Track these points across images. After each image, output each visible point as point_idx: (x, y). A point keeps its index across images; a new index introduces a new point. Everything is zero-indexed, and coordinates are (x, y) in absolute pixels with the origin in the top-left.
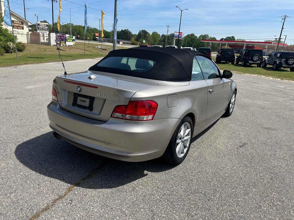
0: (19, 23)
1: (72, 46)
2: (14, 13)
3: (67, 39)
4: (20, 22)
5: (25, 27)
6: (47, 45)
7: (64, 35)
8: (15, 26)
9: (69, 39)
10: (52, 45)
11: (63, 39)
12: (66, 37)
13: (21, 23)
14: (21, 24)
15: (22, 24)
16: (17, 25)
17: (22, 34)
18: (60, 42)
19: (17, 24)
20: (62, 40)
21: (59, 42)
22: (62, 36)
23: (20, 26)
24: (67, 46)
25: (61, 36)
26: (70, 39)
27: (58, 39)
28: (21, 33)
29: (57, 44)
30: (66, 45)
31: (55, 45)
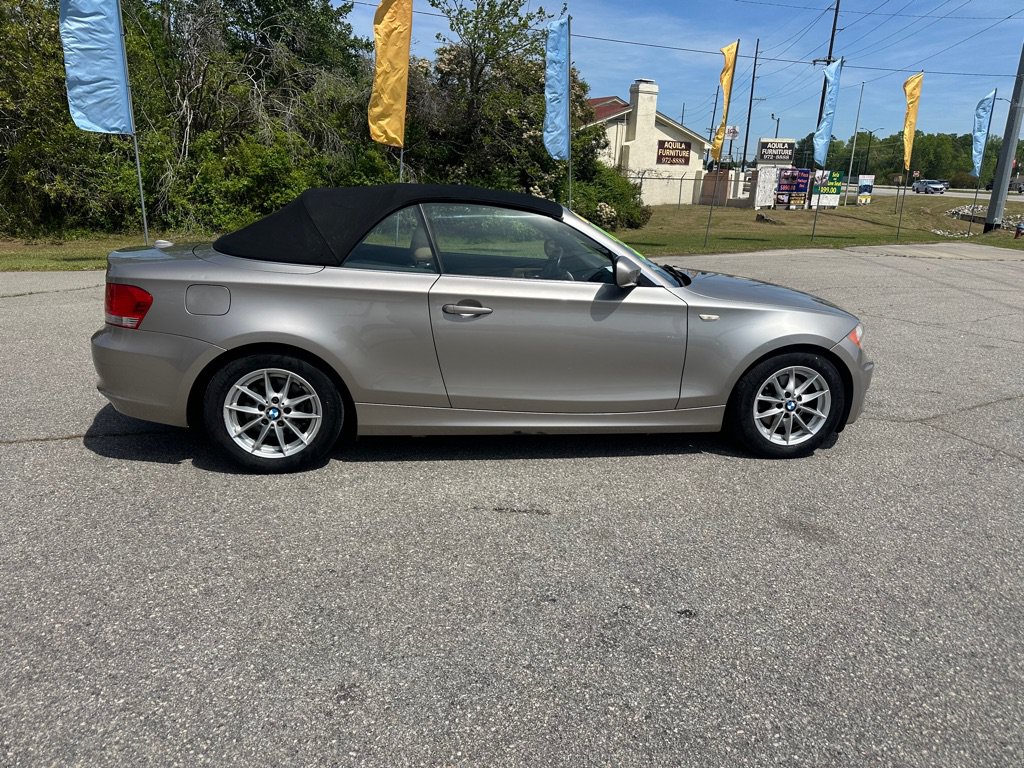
0: (678, 145)
1: (834, 207)
2: (668, 118)
3: (817, 187)
4: (681, 143)
5: (694, 155)
6: (740, 207)
7: (807, 172)
8: (665, 156)
9: (825, 185)
10: (757, 208)
11: (801, 186)
12: (813, 180)
13: (683, 146)
14: (683, 149)
15: (688, 147)
16: (672, 153)
17: (668, 178)
18: (790, 196)
19: (673, 149)
20: (798, 190)
21: (785, 198)
22: (801, 178)
23: (679, 157)
24: (815, 208)
25: (794, 178)
26: (830, 187)
27: (784, 188)
28: (665, 175)
29: (778, 203)
30: (810, 207)
31: (769, 207)
